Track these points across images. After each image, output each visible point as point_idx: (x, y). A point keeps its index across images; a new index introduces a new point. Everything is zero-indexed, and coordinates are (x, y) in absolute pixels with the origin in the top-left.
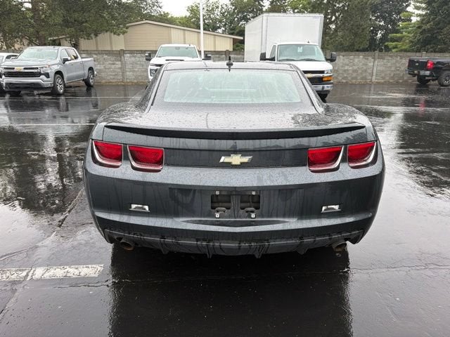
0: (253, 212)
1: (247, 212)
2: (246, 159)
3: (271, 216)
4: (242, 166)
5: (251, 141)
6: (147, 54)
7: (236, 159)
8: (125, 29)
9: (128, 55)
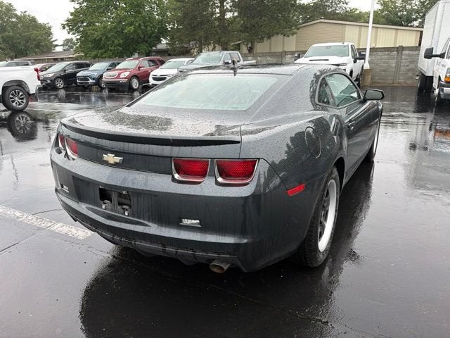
0: (127, 210)
1: (124, 209)
2: (118, 159)
3: (139, 218)
4: (116, 165)
5: (122, 143)
6: (296, 55)
7: (111, 158)
8: (295, 30)
9: (289, 56)
